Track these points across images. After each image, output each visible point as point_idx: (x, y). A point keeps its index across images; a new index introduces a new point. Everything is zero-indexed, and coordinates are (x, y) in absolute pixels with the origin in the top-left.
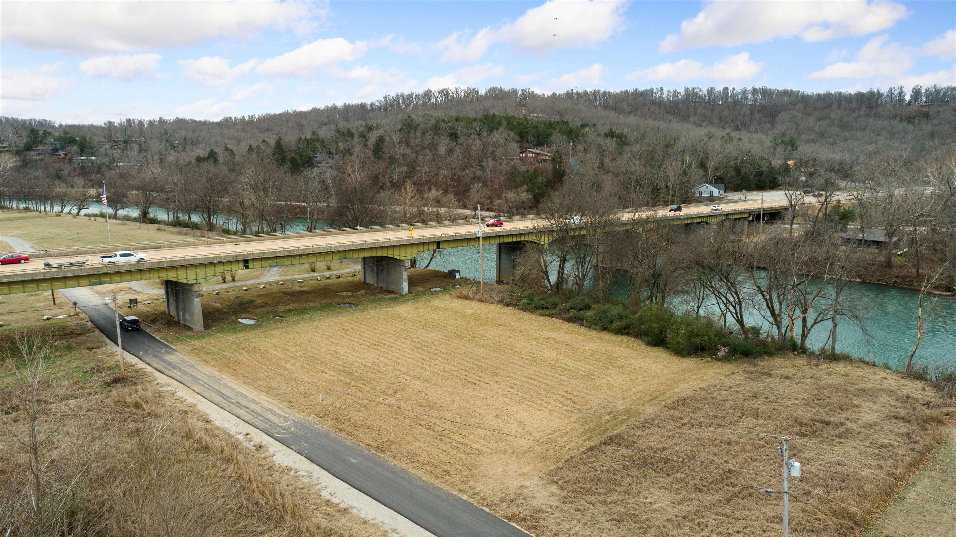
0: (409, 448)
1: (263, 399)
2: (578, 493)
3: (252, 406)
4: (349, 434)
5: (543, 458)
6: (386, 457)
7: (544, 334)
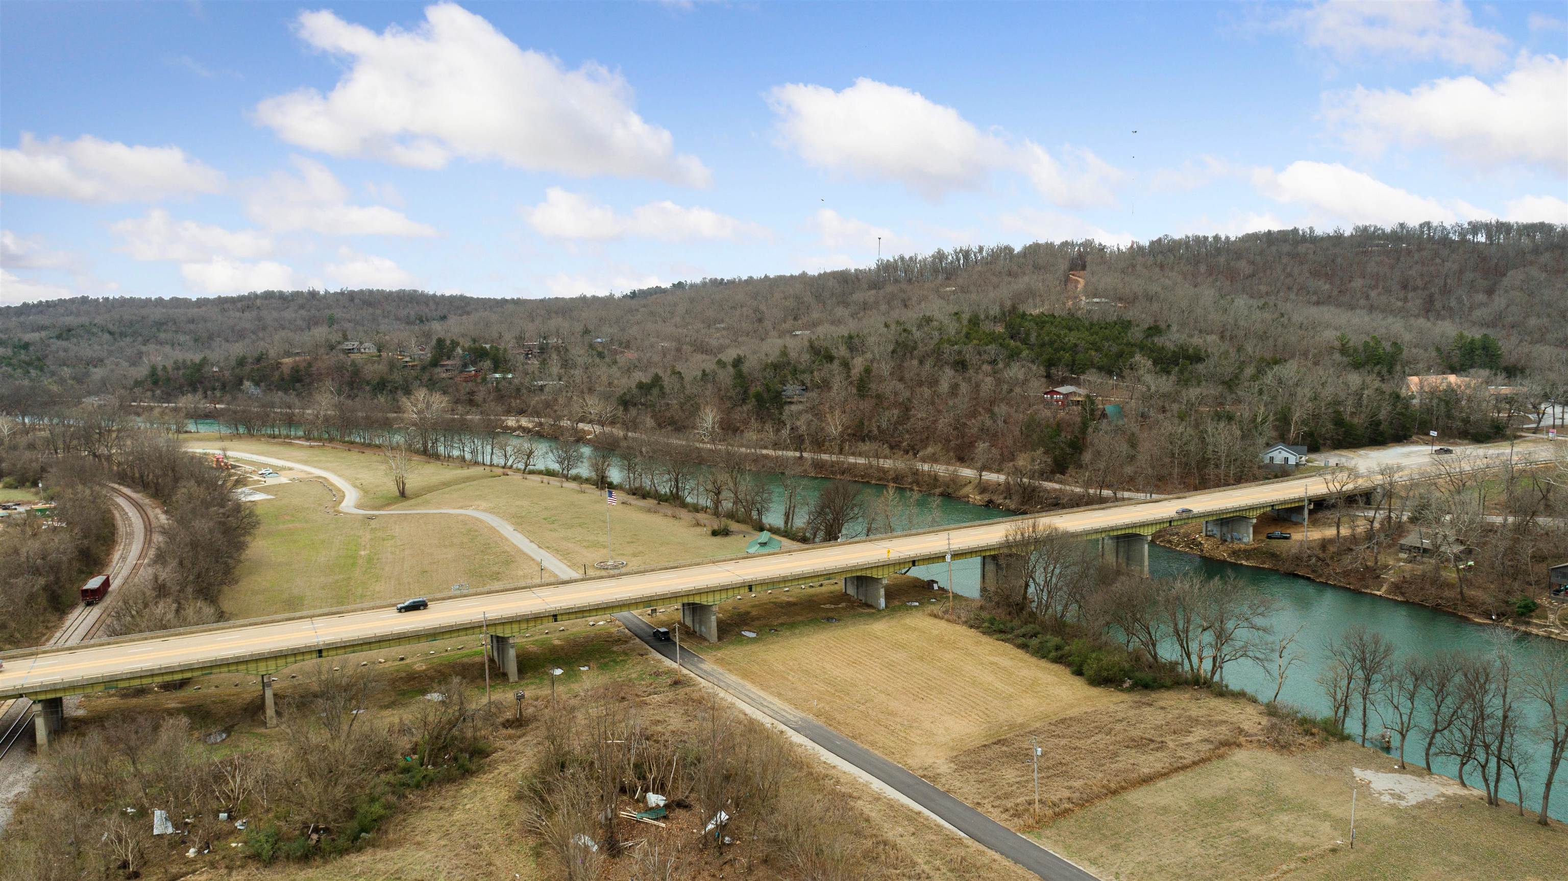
0: (872, 738)
1: (776, 701)
2: (963, 768)
3: (771, 706)
4: (835, 727)
5: (953, 749)
6: (857, 742)
7: (992, 659)
